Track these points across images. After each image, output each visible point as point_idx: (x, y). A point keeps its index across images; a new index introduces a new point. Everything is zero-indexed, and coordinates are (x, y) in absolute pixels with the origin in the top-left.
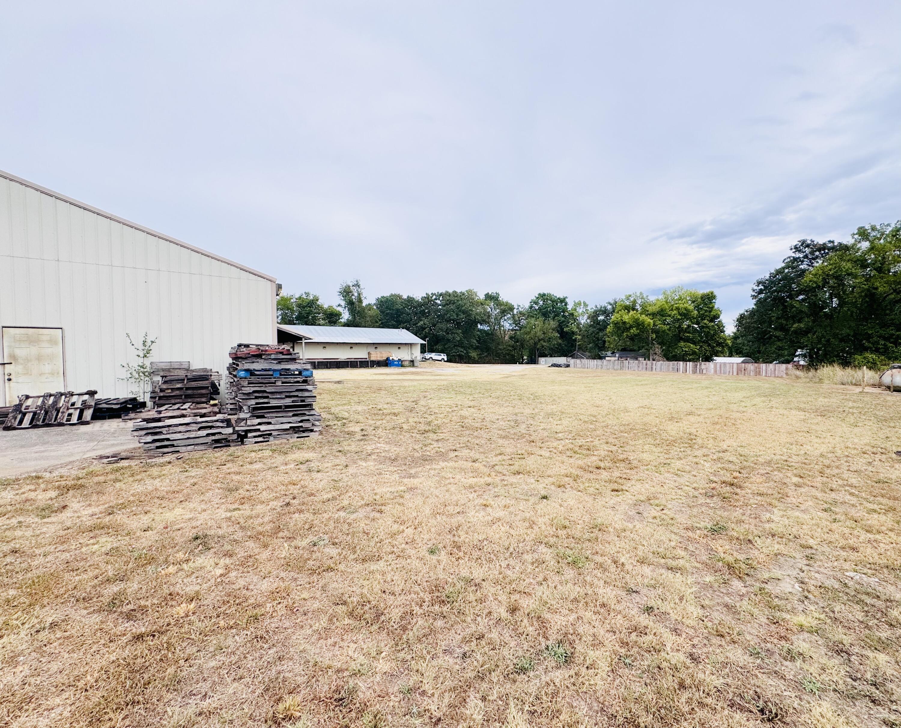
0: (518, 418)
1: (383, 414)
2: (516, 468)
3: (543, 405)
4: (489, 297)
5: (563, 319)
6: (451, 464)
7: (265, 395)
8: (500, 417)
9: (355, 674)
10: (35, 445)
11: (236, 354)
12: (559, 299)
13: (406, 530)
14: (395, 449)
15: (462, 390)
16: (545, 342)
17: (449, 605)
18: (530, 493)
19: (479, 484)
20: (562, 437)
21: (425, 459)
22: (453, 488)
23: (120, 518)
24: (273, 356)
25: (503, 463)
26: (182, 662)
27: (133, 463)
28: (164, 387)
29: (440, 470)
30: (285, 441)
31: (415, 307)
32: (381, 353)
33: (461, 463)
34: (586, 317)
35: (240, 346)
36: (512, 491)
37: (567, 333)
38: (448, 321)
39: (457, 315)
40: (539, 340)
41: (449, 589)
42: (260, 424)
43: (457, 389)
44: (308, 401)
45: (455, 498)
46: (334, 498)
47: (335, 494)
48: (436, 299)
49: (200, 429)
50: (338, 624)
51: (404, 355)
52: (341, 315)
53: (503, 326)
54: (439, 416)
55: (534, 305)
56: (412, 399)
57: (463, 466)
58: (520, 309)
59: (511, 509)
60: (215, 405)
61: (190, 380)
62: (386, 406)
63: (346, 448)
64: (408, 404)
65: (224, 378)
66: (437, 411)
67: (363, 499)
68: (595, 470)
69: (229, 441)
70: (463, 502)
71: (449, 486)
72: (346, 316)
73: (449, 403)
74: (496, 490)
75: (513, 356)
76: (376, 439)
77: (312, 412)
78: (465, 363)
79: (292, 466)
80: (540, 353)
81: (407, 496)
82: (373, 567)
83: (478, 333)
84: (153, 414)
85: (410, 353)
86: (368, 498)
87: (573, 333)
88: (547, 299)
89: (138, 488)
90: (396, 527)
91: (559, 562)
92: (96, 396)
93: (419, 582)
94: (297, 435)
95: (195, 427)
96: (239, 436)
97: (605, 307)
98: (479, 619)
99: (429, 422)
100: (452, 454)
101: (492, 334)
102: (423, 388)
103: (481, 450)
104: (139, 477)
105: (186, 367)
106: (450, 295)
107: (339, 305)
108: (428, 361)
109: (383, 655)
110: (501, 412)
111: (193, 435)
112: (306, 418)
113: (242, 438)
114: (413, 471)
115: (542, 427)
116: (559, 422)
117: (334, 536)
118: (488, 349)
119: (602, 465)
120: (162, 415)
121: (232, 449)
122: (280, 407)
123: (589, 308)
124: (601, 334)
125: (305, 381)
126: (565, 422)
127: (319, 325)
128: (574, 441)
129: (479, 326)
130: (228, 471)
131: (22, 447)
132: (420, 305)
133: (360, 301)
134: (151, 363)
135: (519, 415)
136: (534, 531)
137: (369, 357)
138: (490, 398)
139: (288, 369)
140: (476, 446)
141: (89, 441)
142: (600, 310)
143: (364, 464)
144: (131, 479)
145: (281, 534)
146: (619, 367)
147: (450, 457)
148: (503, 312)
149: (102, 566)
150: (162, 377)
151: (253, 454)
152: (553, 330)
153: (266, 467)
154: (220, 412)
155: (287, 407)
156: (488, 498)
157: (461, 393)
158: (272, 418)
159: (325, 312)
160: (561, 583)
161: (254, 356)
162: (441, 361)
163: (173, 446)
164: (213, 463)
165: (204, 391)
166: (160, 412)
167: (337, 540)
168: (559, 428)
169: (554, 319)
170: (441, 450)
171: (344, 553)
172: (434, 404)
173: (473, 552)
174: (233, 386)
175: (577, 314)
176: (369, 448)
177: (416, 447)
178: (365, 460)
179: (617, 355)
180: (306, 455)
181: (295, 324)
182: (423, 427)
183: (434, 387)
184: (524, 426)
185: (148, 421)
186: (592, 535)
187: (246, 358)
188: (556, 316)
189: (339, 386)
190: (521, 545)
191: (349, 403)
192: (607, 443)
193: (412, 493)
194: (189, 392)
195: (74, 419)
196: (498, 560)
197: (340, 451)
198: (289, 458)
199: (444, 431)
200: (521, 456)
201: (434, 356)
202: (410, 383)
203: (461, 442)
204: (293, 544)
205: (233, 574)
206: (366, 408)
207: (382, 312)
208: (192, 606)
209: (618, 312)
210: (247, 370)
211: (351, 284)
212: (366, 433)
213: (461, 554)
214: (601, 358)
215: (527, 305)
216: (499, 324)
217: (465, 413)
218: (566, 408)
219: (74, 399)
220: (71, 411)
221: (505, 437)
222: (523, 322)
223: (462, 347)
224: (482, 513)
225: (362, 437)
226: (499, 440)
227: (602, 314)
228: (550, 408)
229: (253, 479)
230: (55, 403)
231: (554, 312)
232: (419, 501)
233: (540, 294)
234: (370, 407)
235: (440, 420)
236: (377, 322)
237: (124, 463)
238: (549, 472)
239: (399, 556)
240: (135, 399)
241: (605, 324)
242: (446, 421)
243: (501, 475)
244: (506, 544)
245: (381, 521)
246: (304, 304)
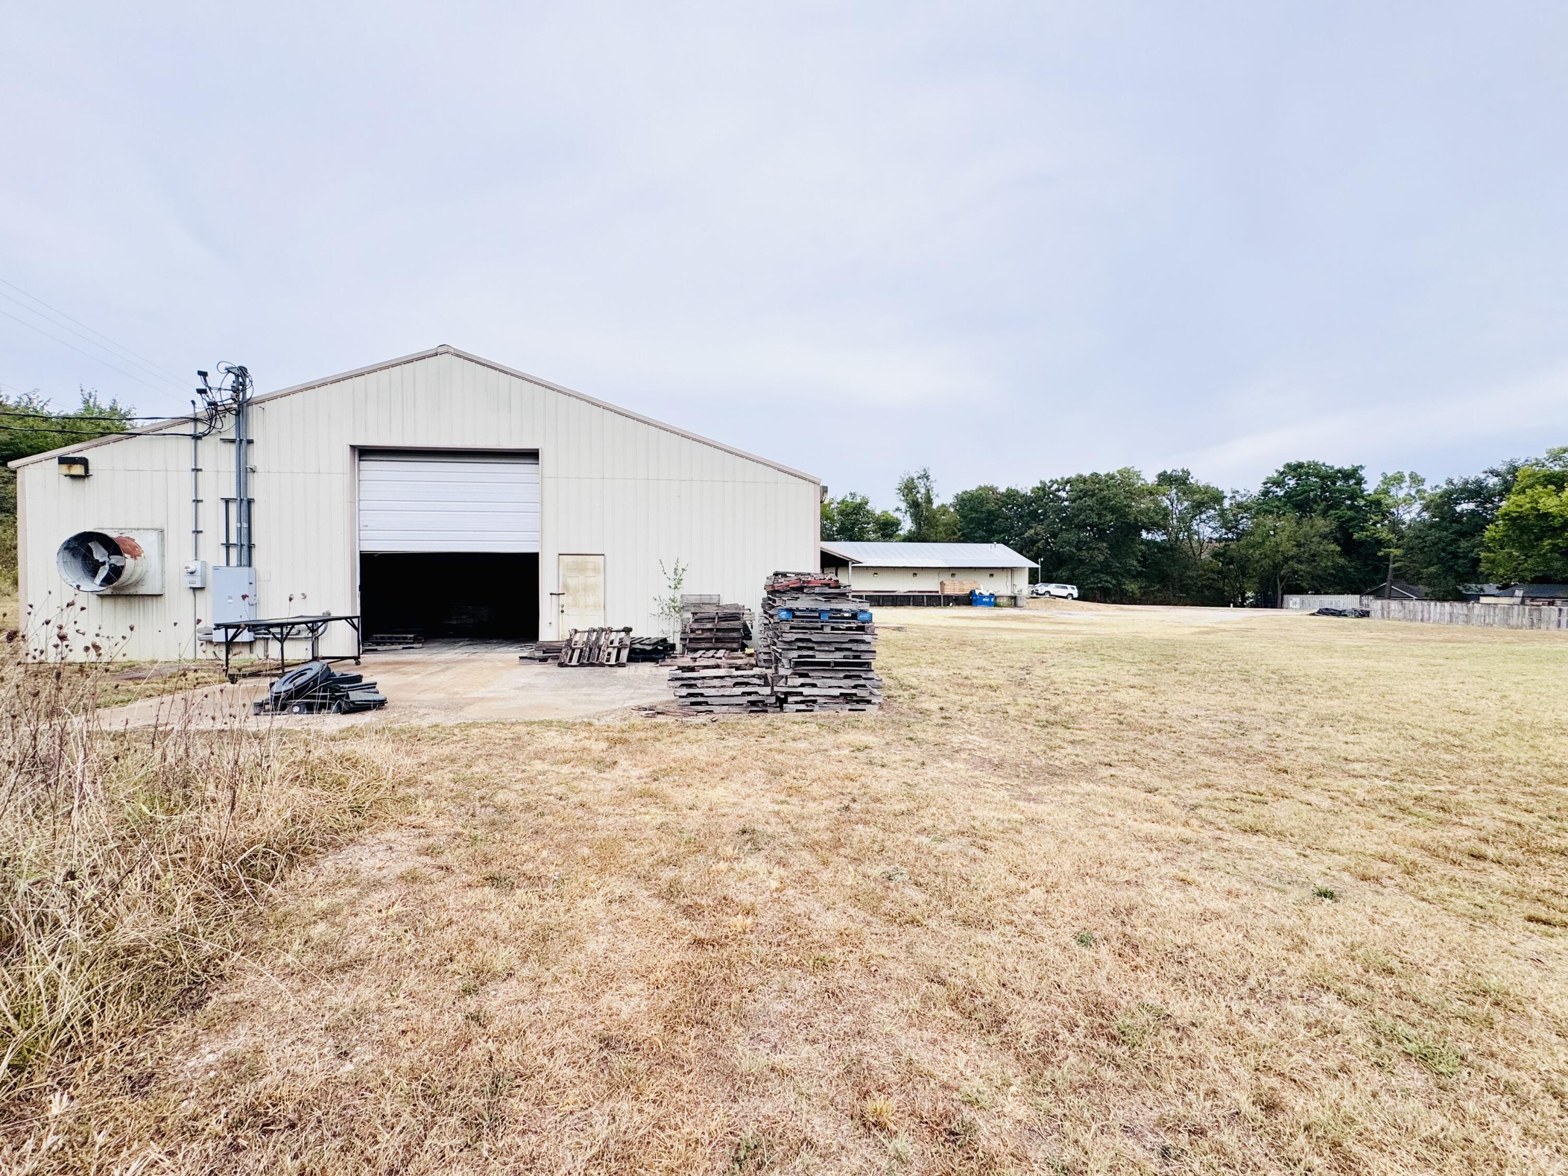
0: (1246, 719)
1: (972, 685)
2: (1248, 819)
3: (1305, 698)
4: (1166, 479)
5: (1350, 513)
6: (1102, 789)
7: (810, 645)
8: (1203, 713)
9: (971, 1103)
10: (583, 686)
11: (773, 586)
12: (1339, 471)
13: (1032, 891)
14: (998, 747)
15: (1113, 653)
16: (1300, 562)
17: (1125, 1048)
18: (1288, 879)
19: (1167, 836)
20: (1363, 772)
21: (1054, 773)
22: (1112, 835)
23: (664, 786)
24: (817, 590)
25: (1216, 804)
26: (745, 991)
27: (669, 719)
28: (695, 626)
29: (1083, 796)
30: (833, 713)
31: (1020, 506)
32: (961, 583)
33: (1123, 791)
34: (1417, 507)
35: (776, 574)
36: (1242, 865)
37: (1361, 543)
38: (1082, 527)
39: (1100, 516)
40: (1286, 560)
41: (1122, 1020)
42: (802, 685)
43: (1103, 651)
44: (865, 657)
45: (1118, 854)
46: (909, 812)
47: (912, 805)
48: (1058, 490)
49: (736, 684)
50: (934, 1011)
51: (999, 587)
52: (899, 524)
53: (1197, 533)
54: (1071, 697)
55: (1274, 489)
56: (1019, 665)
57: (1128, 797)
58: (1239, 498)
59: (1244, 900)
60: (751, 655)
61: (721, 619)
62: (975, 673)
63: (921, 735)
64: (1014, 673)
65: (757, 618)
66: (1067, 689)
67: (954, 822)
68: (1467, 860)
69: (766, 705)
70: (1136, 865)
71: (1104, 829)
72: (907, 525)
73: (1089, 675)
74: (1205, 855)
75: (1221, 591)
76: (966, 727)
77: (870, 675)
78: (1114, 602)
79: (846, 752)
80: (1289, 586)
81: (1027, 831)
82: (981, 937)
83: (1143, 547)
84: (686, 661)
85: (1009, 584)
86: (963, 823)
87: (1380, 543)
88: (1307, 474)
89: (676, 753)
90: (1012, 881)
91: (1379, 1044)
92: (632, 634)
93: (1063, 986)
94: (848, 707)
95: (729, 682)
96: (778, 698)
97: (1478, 482)
98: (1191, 1096)
99: (1055, 707)
100: (1105, 772)
101: (1172, 548)
102: (1037, 646)
103: (1164, 772)
104: (676, 739)
105: (715, 601)
106: (1085, 481)
107: (898, 509)
108: (1042, 598)
109: (1013, 1089)
110: (1201, 703)
111: (727, 692)
112: (862, 682)
113: (781, 702)
114: (1033, 790)
115: (1305, 744)
116: (1351, 738)
117: (917, 871)
118: (1163, 578)
119: (1490, 852)
120: (697, 664)
121: (770, 716)
122: (827, 664)
123: (1427, 487)
124: (1464, 544)
125: (861, 629)
126: (1370, 740)
127: (869, 540)
128: (1397, 785)
129: (1144, 534)
130: (769, 746)
131: (574, 687)
132: (1028, 501)
133: (929, 501)
134: (682, 596)
135: (1246, 712)
136: (1307, 960)
137: (942, 589)
138: (1174, 673)
139: (840, 611)
140: (1152, 763)
141: (628, 686)
142: (1463, 490)
143: (949, 765)
144: (669, 740)
145: (842, 851)
146: (1526, 621)
147: (1100, 776)
148: (1199, 507)
149: (656, 842)
150: (694, 614)
151: (796, 727)
152: (1324, 537)
153: (813, 748)
154: (757, 666)
155: (837, 664)
156: (1188, 866)
157: (1114, 659)
158: (818, 678)
159: (877, 521)
160: (1392, 1092)
161: (793, 589)
162: (1066, 598)
163: (707, 703)
164: (751, 733)
165: (735, 635)
166: (695, 659)
167: (921, 880)
168: (1355, 751)
169: (1324, 514)
170: (1080, 759)
171: (935, 903)
172: (1060, 675)
173: (1167, 966)
174: (769, 629)
175: (1390, 501)
176: (956, 740)
177: (1034, 749)
178: (950, 758)
179: (1519, 593)
180: (864, 738)
181: (835, 540)
182: (1043, 715)
183: (1059, 645)
184: (1261, 738)
185: (683, 669)
186: (1471, 1009)
187: (784, 592)
188: (1330, 507)
189: (900, 635)
190: (1274, 979)
191: (918, 664)
192: (1503, 802)
193: (1035, 828)
194: (720, 634)
195: (613, 662)
196: (1225, 996)
197: (911, 739)
198: (841, 740)
199: (1083, 726)
200: (1258, 797)
201: (1053, 588)
202: (1015, 636)
203: (1120, 751)
204: (859, 869)
205: (790, 892)
206: (943, 673)
207: (963, 517)
208: (749, 921)
209: (1523, 492)
210: (789, 610)
211: (915, 476)
212: (948, 715)
213: (1141, 961)
214: (1463, 598)
215: (1256, 489)
216: (1189, 529)
217: (1123, 696)
218: (1368, 708)
219: (613, 636)
220: (610, 650)
221: (1218, 754)
222: (1246, 523)
223: (1107, 574)
224: (1179, 895)
225: (942, 721)
226: (1201, 757)
227: (1469, 499)
228: (1323, 705)
229: (799, 763)
230: (598, 639)
231: (1326, 499)
232: (1049, 844)
233: (1288, 466)
234: (951, 672)
235: (1074, 705)
236: (955, 533)
237: (660, 719)
238: (1333, 842)
239: (1023, 932)
240: (664, 640)
241: (1477, 523)
242: (1087, 709)
243: (1212, 827)
244: (1241, 969)
245: (986, 865)
246: (849, 510)
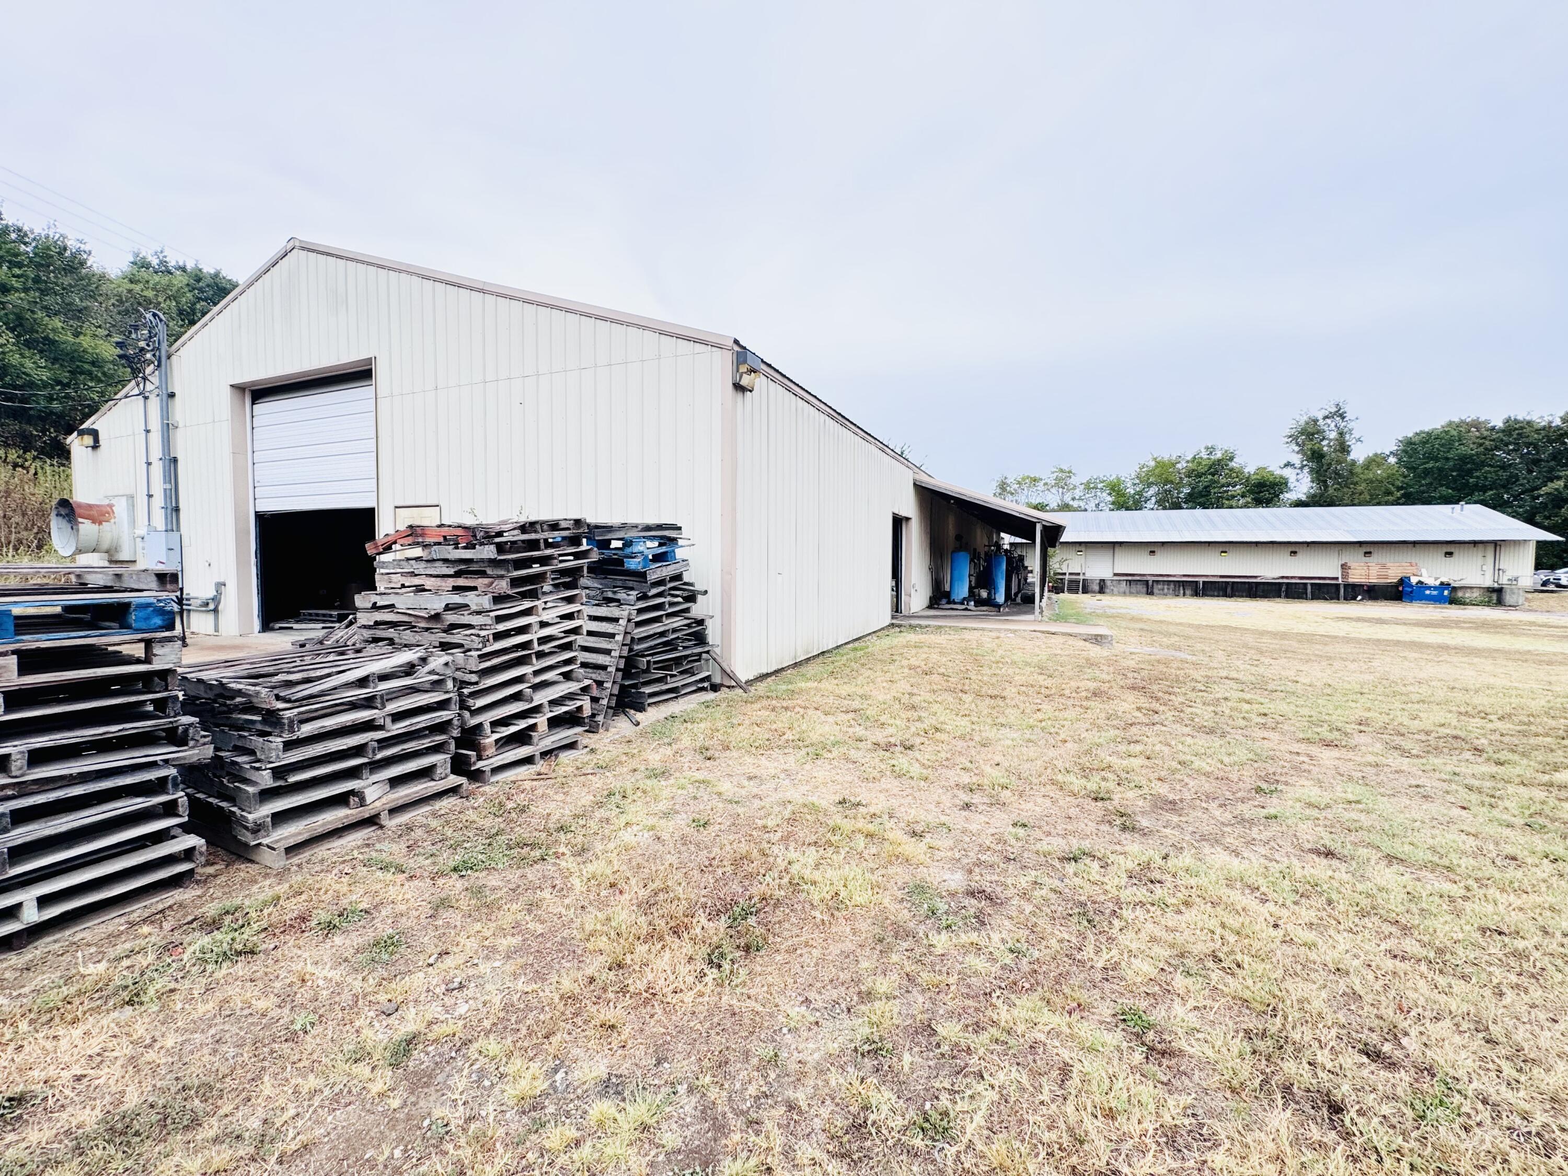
32: (1382, 565)
51: (1464, 571)
52: (1288, 484)
72: (1302, 485)
107: (1288, 465)
127: (1233, 507)
133: (1344, 449)
137: (1344, 575)
159: (1248, 482)
207: (1413, 468)
211: (1320, 415)
246: (1202, 469)
